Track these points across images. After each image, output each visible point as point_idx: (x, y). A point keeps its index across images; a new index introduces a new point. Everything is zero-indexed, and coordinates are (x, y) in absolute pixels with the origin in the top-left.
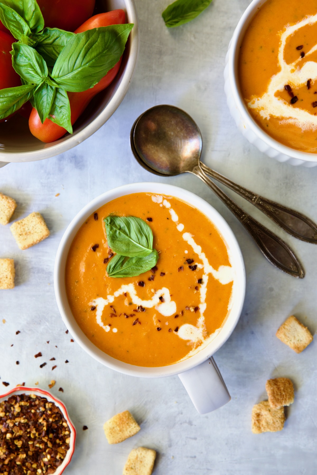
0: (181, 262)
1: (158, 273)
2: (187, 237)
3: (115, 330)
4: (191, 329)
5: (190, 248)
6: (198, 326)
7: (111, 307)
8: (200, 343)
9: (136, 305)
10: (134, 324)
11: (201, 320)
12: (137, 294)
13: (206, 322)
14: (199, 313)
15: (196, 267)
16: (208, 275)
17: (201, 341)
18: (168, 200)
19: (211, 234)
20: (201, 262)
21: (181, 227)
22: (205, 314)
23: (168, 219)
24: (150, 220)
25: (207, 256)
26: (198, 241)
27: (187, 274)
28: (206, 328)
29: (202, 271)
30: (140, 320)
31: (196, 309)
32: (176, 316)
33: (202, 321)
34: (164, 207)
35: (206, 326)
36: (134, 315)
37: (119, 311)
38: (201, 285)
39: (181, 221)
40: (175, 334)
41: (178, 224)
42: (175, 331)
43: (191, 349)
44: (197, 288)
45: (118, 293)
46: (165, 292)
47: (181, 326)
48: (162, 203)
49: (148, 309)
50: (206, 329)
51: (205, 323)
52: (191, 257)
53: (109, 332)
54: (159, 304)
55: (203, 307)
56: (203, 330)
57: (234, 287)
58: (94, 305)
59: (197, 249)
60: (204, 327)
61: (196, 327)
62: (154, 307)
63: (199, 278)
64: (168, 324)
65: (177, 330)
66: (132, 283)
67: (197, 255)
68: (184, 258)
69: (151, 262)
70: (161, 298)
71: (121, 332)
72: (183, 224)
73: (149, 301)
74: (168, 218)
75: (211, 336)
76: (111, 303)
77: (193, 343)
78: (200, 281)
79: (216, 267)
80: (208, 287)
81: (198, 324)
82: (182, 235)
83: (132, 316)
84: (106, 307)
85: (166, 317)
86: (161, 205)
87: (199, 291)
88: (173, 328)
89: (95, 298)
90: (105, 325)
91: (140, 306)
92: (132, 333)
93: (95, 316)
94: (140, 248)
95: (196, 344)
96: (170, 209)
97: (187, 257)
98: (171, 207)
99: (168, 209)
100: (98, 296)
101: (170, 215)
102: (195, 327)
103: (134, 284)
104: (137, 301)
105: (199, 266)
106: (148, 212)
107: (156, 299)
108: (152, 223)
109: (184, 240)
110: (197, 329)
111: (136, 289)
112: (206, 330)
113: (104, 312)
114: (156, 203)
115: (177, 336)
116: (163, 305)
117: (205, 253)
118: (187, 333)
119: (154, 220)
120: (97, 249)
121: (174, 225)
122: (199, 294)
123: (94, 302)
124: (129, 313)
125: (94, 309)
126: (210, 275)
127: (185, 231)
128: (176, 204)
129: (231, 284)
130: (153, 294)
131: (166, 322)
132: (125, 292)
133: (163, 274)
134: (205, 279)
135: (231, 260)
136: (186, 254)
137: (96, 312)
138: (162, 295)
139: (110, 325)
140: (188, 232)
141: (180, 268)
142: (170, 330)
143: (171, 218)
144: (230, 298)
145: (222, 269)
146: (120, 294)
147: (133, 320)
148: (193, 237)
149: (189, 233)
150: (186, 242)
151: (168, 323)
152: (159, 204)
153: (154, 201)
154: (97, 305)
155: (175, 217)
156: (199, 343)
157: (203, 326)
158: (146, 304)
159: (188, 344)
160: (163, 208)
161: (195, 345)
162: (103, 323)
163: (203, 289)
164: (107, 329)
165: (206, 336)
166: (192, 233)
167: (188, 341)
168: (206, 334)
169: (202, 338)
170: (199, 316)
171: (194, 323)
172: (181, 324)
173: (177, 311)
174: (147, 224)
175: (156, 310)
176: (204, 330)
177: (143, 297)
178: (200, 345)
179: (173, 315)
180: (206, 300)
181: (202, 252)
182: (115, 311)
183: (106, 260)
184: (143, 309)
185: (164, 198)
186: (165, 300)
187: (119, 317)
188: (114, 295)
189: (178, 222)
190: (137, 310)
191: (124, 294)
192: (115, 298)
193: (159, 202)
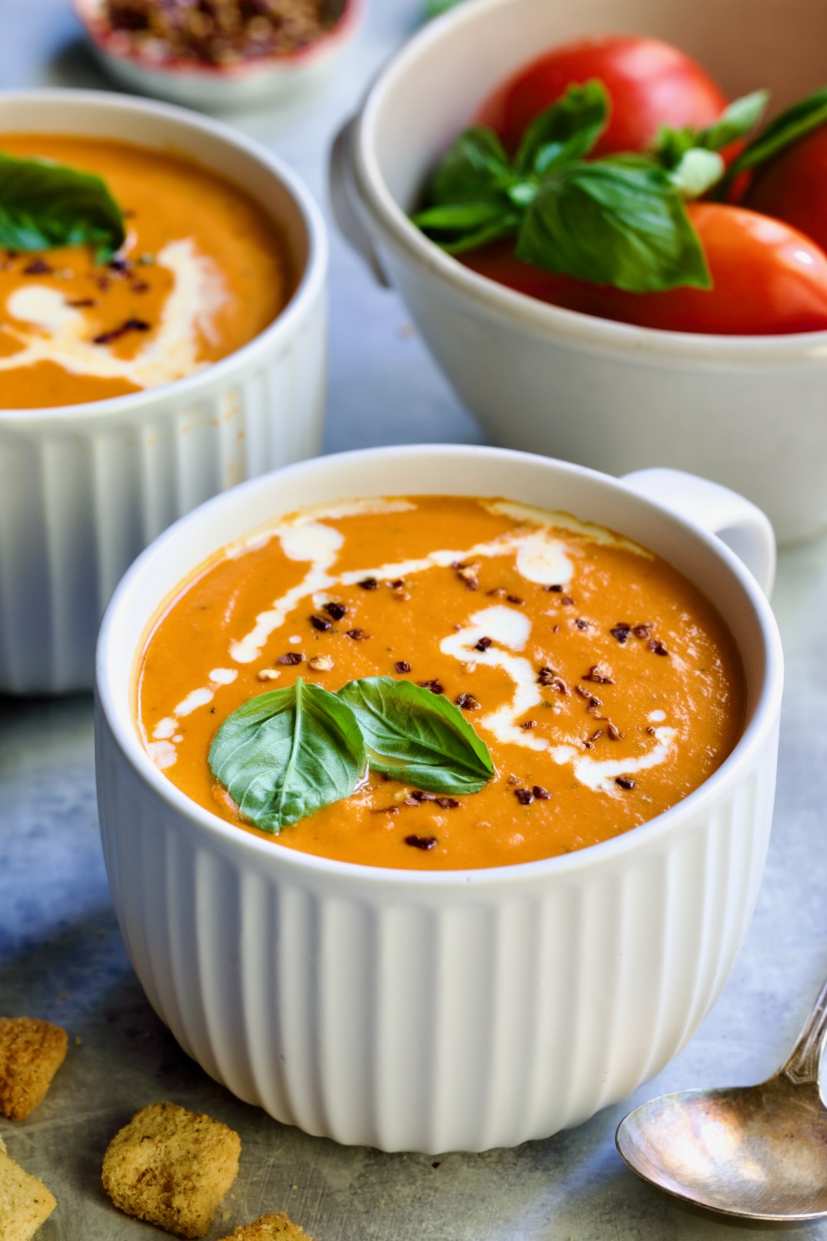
0: (335, 640)
2: (246, 650)
3: (656, 716)
4: (529, 562)
5: (278, 636)
6: (512, 551)
7: (588, 746)
9: (542, 694)
10: (606, 681)
11: (486, 550)
12: (505, 703)
13: (487, 538)
14: (469, 558)
15: (328, 607)
16: (338, 577)
18: (150, 730)
19: (204, 608)
20: (307, 601)
22: (463, 548)
25: (280, 592)
26: (244, 625)
27: (365, 618)
28: (504, 531)
29: (334, 591)
30: (585, 673)
31: (460, 566)
32: (513, 601)
33: (487, 548)
34: (179, 731)
35: (499, 536)
36: (577, 690)
37: (588, 726)
38: (379, 579)
39: (201, 681)
40: (572, 588)
41: (215, 684)
42: (561, 592)
43: (594, 544)
44: (397, 584)
45: (533, 743)
46: (455, 646)
47: (537, 584)
48: (170, 740)
49: (534, 666)
52: (306, 624)
53: (673, 727)
54: (504, 648)
55: (445, 558)
57: (336, 513)
58: (611, 786)
59: (269, 622)
62: (518, 655)
63: (358, 589)
64: (553, 609)
65: (556, 589)
66: (479, 723)
67: (290, 615)
68: (316, 638)
69: (380, 701)
70: (483, 645)
71: (654, 703)
72: (208, 674)
73: (507, 669)
74: (209, 711)
76: (578, 750)
78: (368, 585)
80: (377, 564)
81: (503, 552)
82: (248, 664)
83: (581, 694)
84: (597, 758)
85: (532, 620)
86: (178, 739)
87: (400, 578)
88: (555, 600)
89: (587, 788)
90: (656, 742)
91: (540, 685)
96: (177, 717)
97: (311, 632)
99: (180, 720)
100: (576, 784)
101: (198, 712)
102: (518, 557)
103: (480, 718)
104: (528, 695)
105: (319, 602)
107: (491, 657)
109: (260, 655)
110: (521, 551)
111: (491, 709)
112: (512, 532)
113: (619, 757)
114: (176, 751)
115: (573, 582)
116: (498, 637)
117: (272, 601)
118: (548, 565)
120: (421, 834)
121: (222, 692)
122: (410, 577)
123: (600, 787)
124: (580, 702)
125: (623, 783)
126: (334, 571)
127: (228, 663)
128: (156, 708)
129: (330, 522)
130: (482, 667)
131: (548, 615)
132: (519, 729)
133: (402, 667)
134: (352, 578)
135: (258, 541)
136: (303, 638)
137: (632, 774)
138: (469, 649)
139: (649, 732)
140: (228, 655)
141: (355, 634)
142: (567, 601)
143: (206, 706)
144: (377, 514)
145: (297, 551)
146: (535, 738)
147: (594, 688)
148: (238, 641)
149: (229, 651)
150: (265, 650)
151: (547, 611)
152: (179, 745)
153: (176, 758)
154: (609, 778)
155: (199, 698)
156: (559, 535)
158: (522, 673)
159: (580, 554)
160: (184, 731)
161: (572, 541)
162: (654, 746)
163: (387, 573)
164: (664, 735)
166: (227, 645)
167: (571, 557)
169: (542, 532)
170: (480, 557)
171: (509, 560)
172: (532, 584)
173: (498, 603)
175: (525, 646)
176: (512, 537)
179: (513, 608)
180: (419, 557)
181: (273, 608)
182: (596, 734)
183: (445, 802)
184: (543, 677)
185: (151, 740)
186: (481, 637)
187: (606, 719)
188: (547, 749)
189: (209, 687)
190: (554, 685)
191: (527, 731)
192: (554, 743)
193: (172, 747)
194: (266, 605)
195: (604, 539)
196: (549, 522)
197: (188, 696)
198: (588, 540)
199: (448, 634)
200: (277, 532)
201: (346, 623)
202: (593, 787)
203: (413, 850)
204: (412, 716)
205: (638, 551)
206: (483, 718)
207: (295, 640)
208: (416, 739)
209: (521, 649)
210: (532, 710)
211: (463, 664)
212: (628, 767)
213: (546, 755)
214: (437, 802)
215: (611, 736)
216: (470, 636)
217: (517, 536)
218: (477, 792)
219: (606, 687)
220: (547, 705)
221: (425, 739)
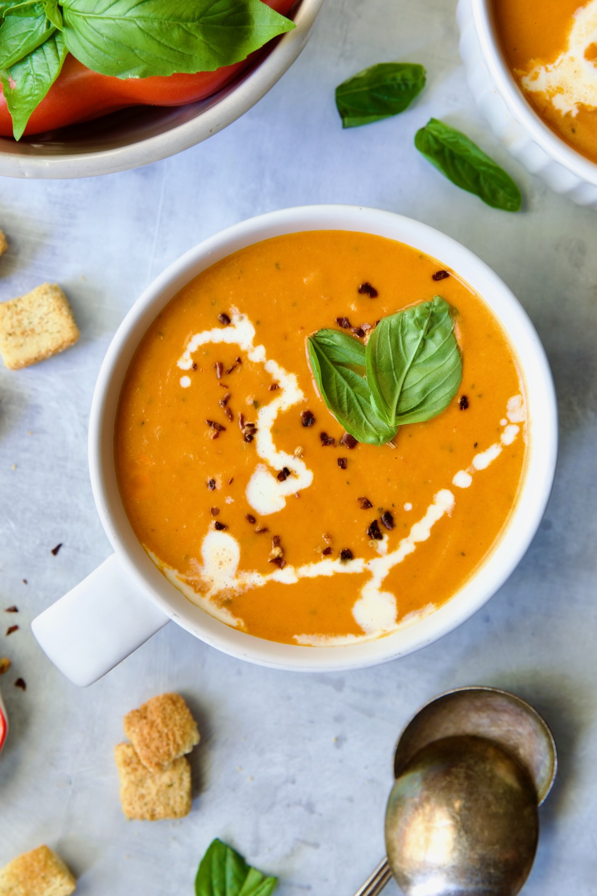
0: (381, 501)
1: (344, 452)
2: (444, 501)
4: (230, 560)
5: (419, 513)
6: (239, 575)
7: (239, 360)
8: (202, 589)
9: (256, 417)
10: (210, 423)
11: (256, 579)
12: (283, 413)
13: (255, 592)
14: (271, 572)
15: (379, 537)
16: (365, 570)
17: (206, 590)
18: (520, 436)
19: (463, 554)
20: (393, 547)
21: (463, 480)
22: (272, 584)
23: (476, 445)
24: (465, 404)
25: (409, 559)
26: (438, 529)
27: (356, 521)
28: (240, 596)
29: (372, 554)
30: (223, 434)
31: (279, 562)
32: (252, 519)
33: (255, 582)
34: (500, 430)
35: (244, 594)
36: (232, 419)
37: (234, 380)
38: (339, 560)
39: (478, 477)
40: (208, 525)
41: (469, 473)
42: (217, 522)
43: (181, 571)
44: (327, 552)
45: (275, 369)
46: (303, 477)
47: (232, 535)
48: (509, 423)
49: (254, 447)
50: (237, 595)
51: (250, 590)
52: (398, 521)
53: (178, 369)
54: (271, 469)
55: (286, 576)
56: (234, 588)
57: (350, 639)
58: (235, 318)
59: (421, 531)
60: (241, 590)
61: (237, 571)
62: (263, 461)
63: (355, 552)
64: (228, 504)
65: (220, 527)
66: (305, 397)
67: (406, 534)
68: (393, 505)
69: (365, 430)
70: (284, 475)
71: (184, 396)
72: (472, 483)
73: (273, 447)
74: (478, 445)
75: (224, 609)
76: (247, 358)
77: (197, 574)
78: (347, 556)
79: (388, 585)
80: (337, 576)
81: (246, 574)
82: (445, 488)
83: (230, 414)
84: (235, 347)
85: (245, 495)
86: (503, 422)
87: (324, 558)
88: (223, 518)
89: (251, 318)
90: (193, 355)
91: (256, 427)
92: (187, 423)
93: (209, 329)
94: (393, 396)
95: (196, 581)
96: (500, 444)
97: (395, 514)
98: (506, 448)
99: (498, 440)
100: (257, 324)
101: (485, 447)
102: (236, 568)
103: (303, 401)
104: (266, 418)
105: (382, 545)
106: (480, 396)
107: (281, 460)
108: (456, 412)
109: (435, 495)
110: (233, 573)
111: (293, 409)
112: (234, 595)
113: (222, 346)
114: (506, 410)
115: (205, 531)
116: (272, 481)
117: (416, 551)
118: (218, 554)
119: (466, 414)
120: (365, 297)
121: (466, 463)
122: (316, 560)
123: (242, 318)
124: (233, 404)
125: (226, 320)
126: (367, 576)
127: (457, 492)
128: (514, 456)
129: (358, 631)
130: (290, 451)
131: (232, 498)
132: (281, 385)
133: (343, 463)
134: (356, 566)
135: (412, 620)
136: (403, 507)
137: (218, 327)
138: (294, 473)
139: (195, 366)
140: (456, 501)
141: (367, 504)
142: (215, 512)
143: (479, 452)
144: (323, 633)
145: (387, 604)
146: (272, 374)
147: (220, 416)
148: (446, 514)
149: (455, 503)
150: (431, 501)
151: (232, 503)
152: (504, 416)
153: (509, 403)
154: (234, 326)
155: (483, 460)
156: (201, 587)
157: (243, 586)
158: (264, 441)
159: (193, 561)
160: (498, 429)
161: (196, 578)
162: (196, 352)
163: (330, 567)
164: (185, 363)
165: (222, 599)
166: (456, 509)
167: (200, 560)
168: (226, 599)
169: (213, 591)
170: (263, 571)
171: (245, 565)
172: (235, 535)
173: (264, 517)
174: (453, 398)
175: (256, 468)
176: (235, 591)
177: (279, 431)
178: (197, 589)
179: (254, 511)
180: (304, 581)
181: (416, 544)
182: (230, 372)
183: (346, 323)
184: (250, 436)
185: (521, 425)
186: (284, 482)
187: (220, 384)
188: (267, 360)
189: (474, 470)
190: (246, 423)
191: (276, 382)
192: (261, 365)
193: (509, 415)
194: (422, 548)
195: (172, 574)
196: (206, 602)
197: (489, 464)
198: (184, 577)
199: (305, 490)
200: (396, 626)
201: (372, 515)
202: (246, 318)
203: (375, 284)
204: (347, 414)
205: (152, 555)
206: (301, 401)
207: (408, 507)
208: (349, 389)
209: (260, 465)
210: (267, 402)
211: (302, 456)
212: (218, 335)
213: (269, 356)
214: (349, 326)
215: (221, 366)
216: (292, 486)
217: (232, 590)
218: (322, 329)
219: (212, 419)
220: (256, 405)
221: (344, 387)
